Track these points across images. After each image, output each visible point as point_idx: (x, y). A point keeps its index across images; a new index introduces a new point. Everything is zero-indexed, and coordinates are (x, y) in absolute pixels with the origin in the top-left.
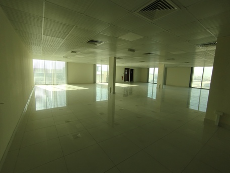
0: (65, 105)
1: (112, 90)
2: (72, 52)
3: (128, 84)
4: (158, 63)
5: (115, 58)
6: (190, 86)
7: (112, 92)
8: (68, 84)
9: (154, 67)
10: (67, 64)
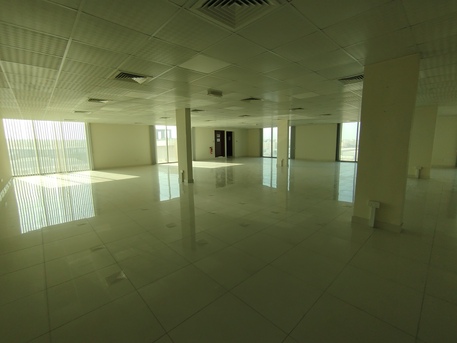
0: (93, 215)
1: (187, 176)
2: (91, 100)
3: (223, 161)
4: (276, 117)
5: (188, 111)
6: (337, 159)
7: (186, 181)
8: (95, 169)
9: (272, 126)
10: (90, 127)
